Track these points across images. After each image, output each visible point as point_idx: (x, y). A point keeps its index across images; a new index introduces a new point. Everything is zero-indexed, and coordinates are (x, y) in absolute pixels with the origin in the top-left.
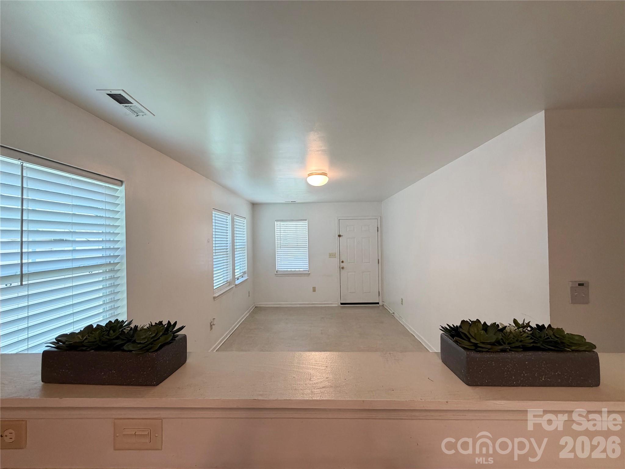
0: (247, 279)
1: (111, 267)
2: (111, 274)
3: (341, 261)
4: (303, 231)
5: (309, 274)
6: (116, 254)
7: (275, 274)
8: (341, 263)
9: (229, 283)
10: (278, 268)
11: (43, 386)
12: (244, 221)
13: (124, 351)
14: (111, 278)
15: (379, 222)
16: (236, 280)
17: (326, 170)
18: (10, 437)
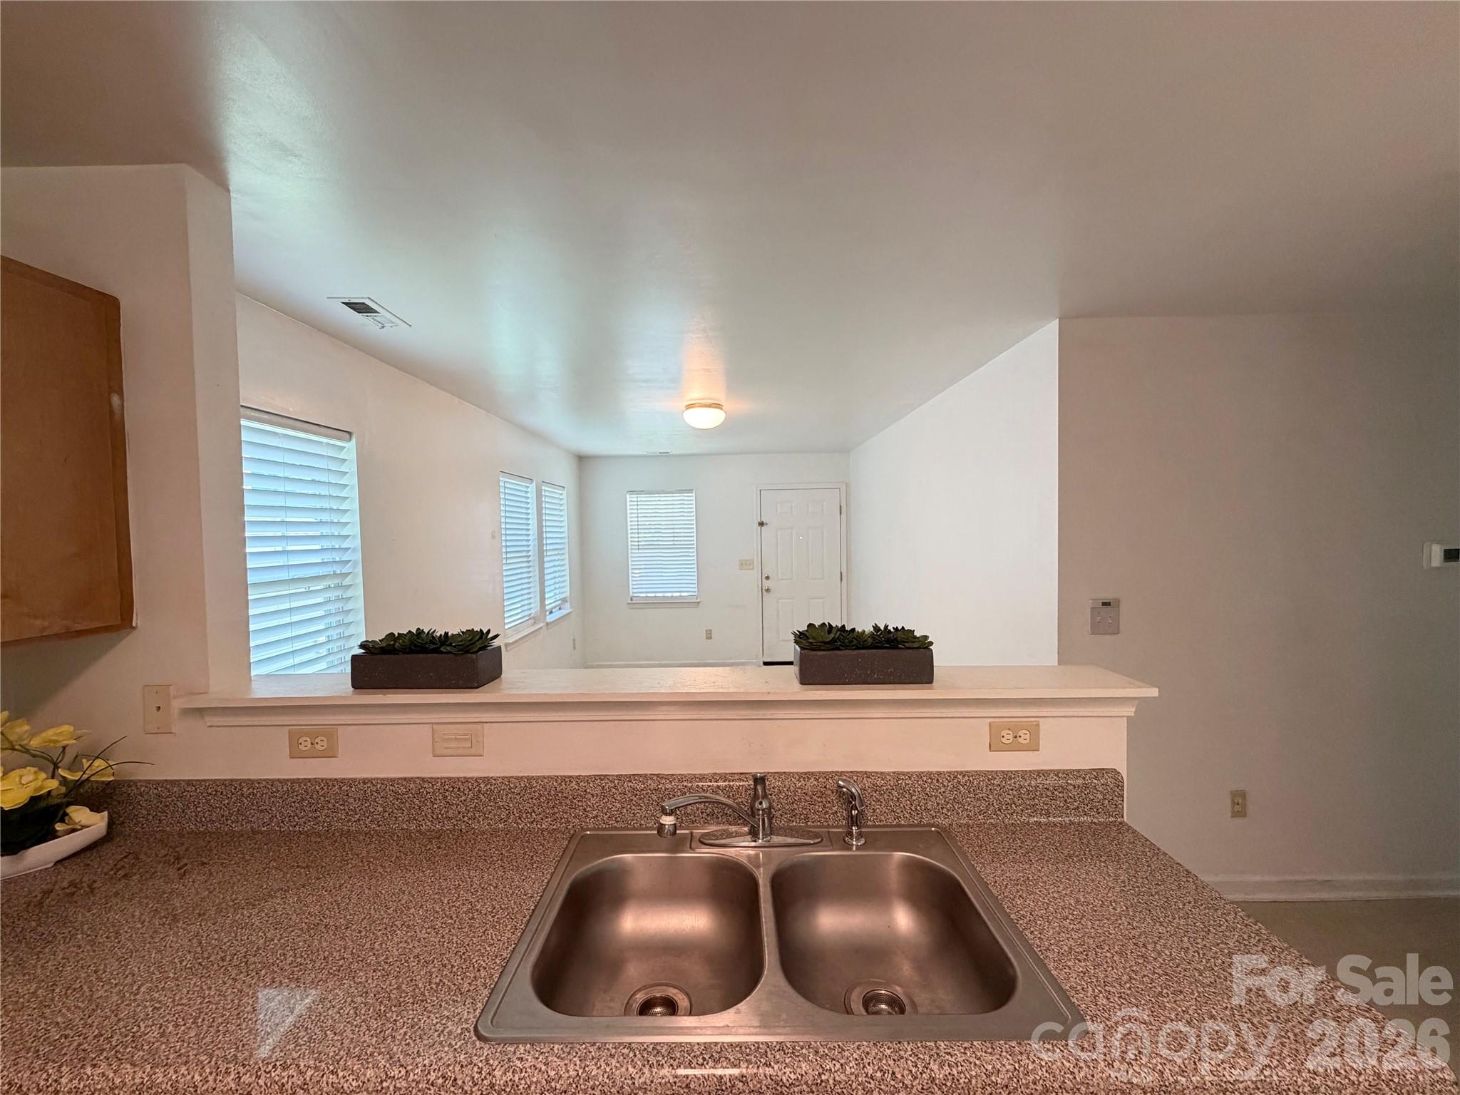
0: (570, 613)
1: (339, 581)
2: (338, 593)
3: (765, 575)
5: (699, 602)
6: (344, 558)
7: (629, 604)
8: (764, 580)
9: (535, 620)
10: (635, 591)
11: (353, 691)
12: (562, 494)
13: (442, 653)
14: (338, 599)
15: (844, 494)
16: (548, 613)
17: (720, 396)
18: (322, 744)
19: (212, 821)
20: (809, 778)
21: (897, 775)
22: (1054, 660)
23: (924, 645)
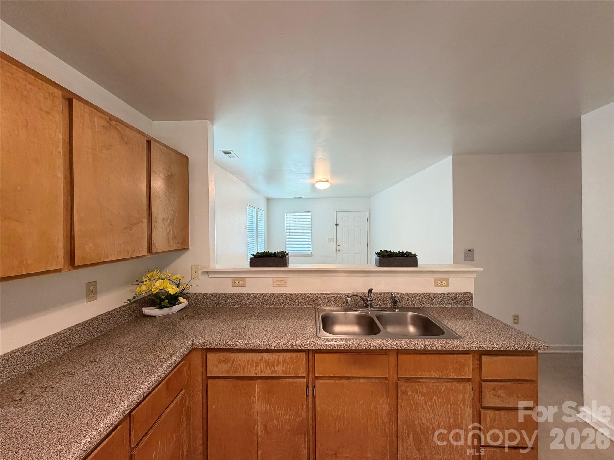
3: (338, 245)
4: (307, 221)
5: (312, 255)
8: (337, 246)
11: (250, 267)
12: (263, 213)
15: (368, 214)
17: (329, 178)
18: (241, 283)
19: (211, 304)
20: (382, 294)
21: (407, 294)
22: (452, 263)
23: (415, 256)
